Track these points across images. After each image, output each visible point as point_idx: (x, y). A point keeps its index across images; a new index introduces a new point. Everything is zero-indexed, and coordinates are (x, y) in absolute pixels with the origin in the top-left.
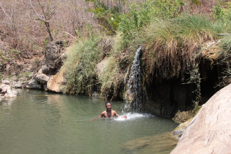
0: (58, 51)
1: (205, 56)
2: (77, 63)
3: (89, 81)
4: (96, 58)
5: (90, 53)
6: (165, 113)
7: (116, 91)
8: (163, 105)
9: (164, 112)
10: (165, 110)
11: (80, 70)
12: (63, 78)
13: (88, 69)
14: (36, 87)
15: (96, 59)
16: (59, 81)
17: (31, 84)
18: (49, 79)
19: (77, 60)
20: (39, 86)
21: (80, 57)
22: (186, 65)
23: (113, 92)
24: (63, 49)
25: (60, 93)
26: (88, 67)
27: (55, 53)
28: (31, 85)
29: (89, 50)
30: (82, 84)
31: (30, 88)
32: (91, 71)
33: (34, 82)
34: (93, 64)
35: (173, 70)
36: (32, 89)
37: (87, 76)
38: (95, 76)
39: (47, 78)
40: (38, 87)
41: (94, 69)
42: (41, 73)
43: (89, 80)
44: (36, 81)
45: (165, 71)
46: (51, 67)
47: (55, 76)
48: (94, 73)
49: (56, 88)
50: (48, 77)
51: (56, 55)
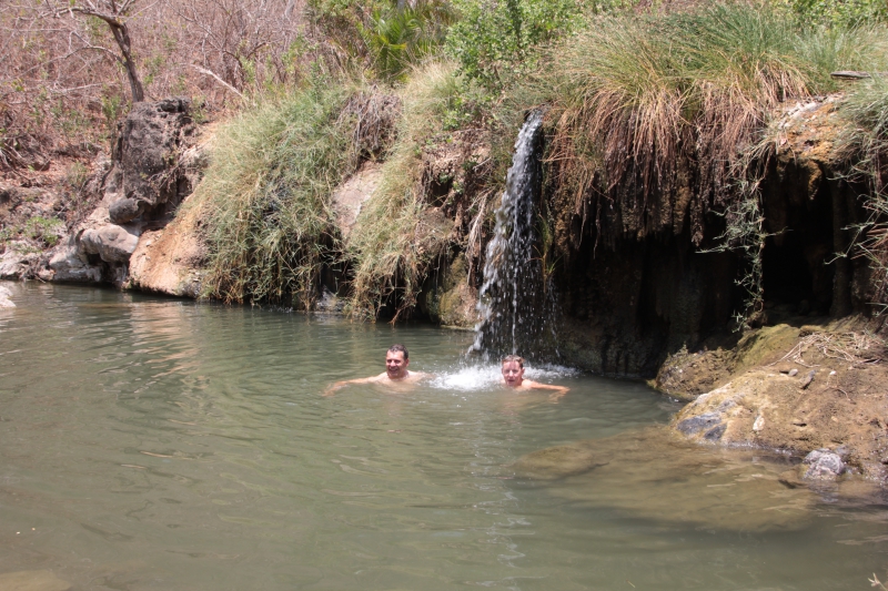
0: (172, 140)
1: (785, 153)
2: (257, 185)
3: (306, 253)
4: (331, 164)
5: (307, 145)
6: (621, 361)
7: (415, 289)
8: (614, 334)
9: (618, 359)
10: (619, 353)
11: (270, 210)
12: (194, 241)
13: (301, 206)
14: (81, 274)
15: (331, 169)
16: (177, 252)
17: (62, 265)
18: (138, 244)
19: (254, 171)
20: (93, 273)
21: (269, 161)
22: (712, 184)
23: (400, 292)
24: (188, 133)
25: (187, 298)
26: (302, 200)
27: (160, 147)
28: (60, 269)
29: (303, 134)
30: (277, 265)
31: (56, 278)
32: (313, 215)
33: (74, 256)
34: (321, 186)
35: (659, 205)
36: (65, 282)
37: (300, 231)
38: (330, 232)
39: (128, 241)
40: (89, 275)
41: (326, 208)
42: (101, 221)
43: (304, 247)
44: (82, 251)
45: (630, 206)
46: (145, 199)
47: (159, 233)
48: (325, 221)
49: (168, 279)
50: (133, 238)
51: (164, 153)
